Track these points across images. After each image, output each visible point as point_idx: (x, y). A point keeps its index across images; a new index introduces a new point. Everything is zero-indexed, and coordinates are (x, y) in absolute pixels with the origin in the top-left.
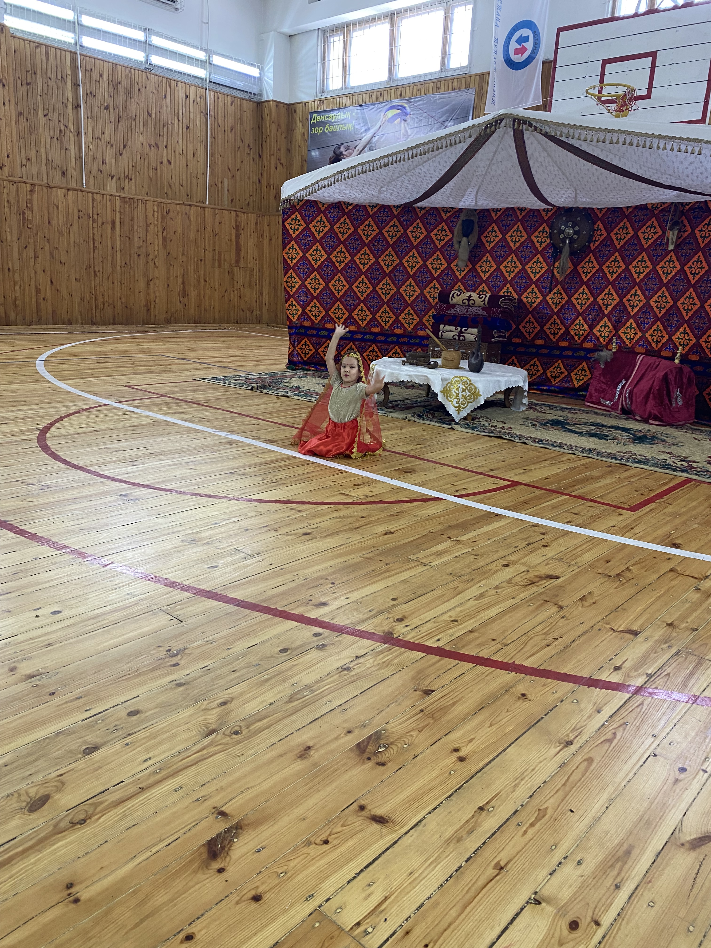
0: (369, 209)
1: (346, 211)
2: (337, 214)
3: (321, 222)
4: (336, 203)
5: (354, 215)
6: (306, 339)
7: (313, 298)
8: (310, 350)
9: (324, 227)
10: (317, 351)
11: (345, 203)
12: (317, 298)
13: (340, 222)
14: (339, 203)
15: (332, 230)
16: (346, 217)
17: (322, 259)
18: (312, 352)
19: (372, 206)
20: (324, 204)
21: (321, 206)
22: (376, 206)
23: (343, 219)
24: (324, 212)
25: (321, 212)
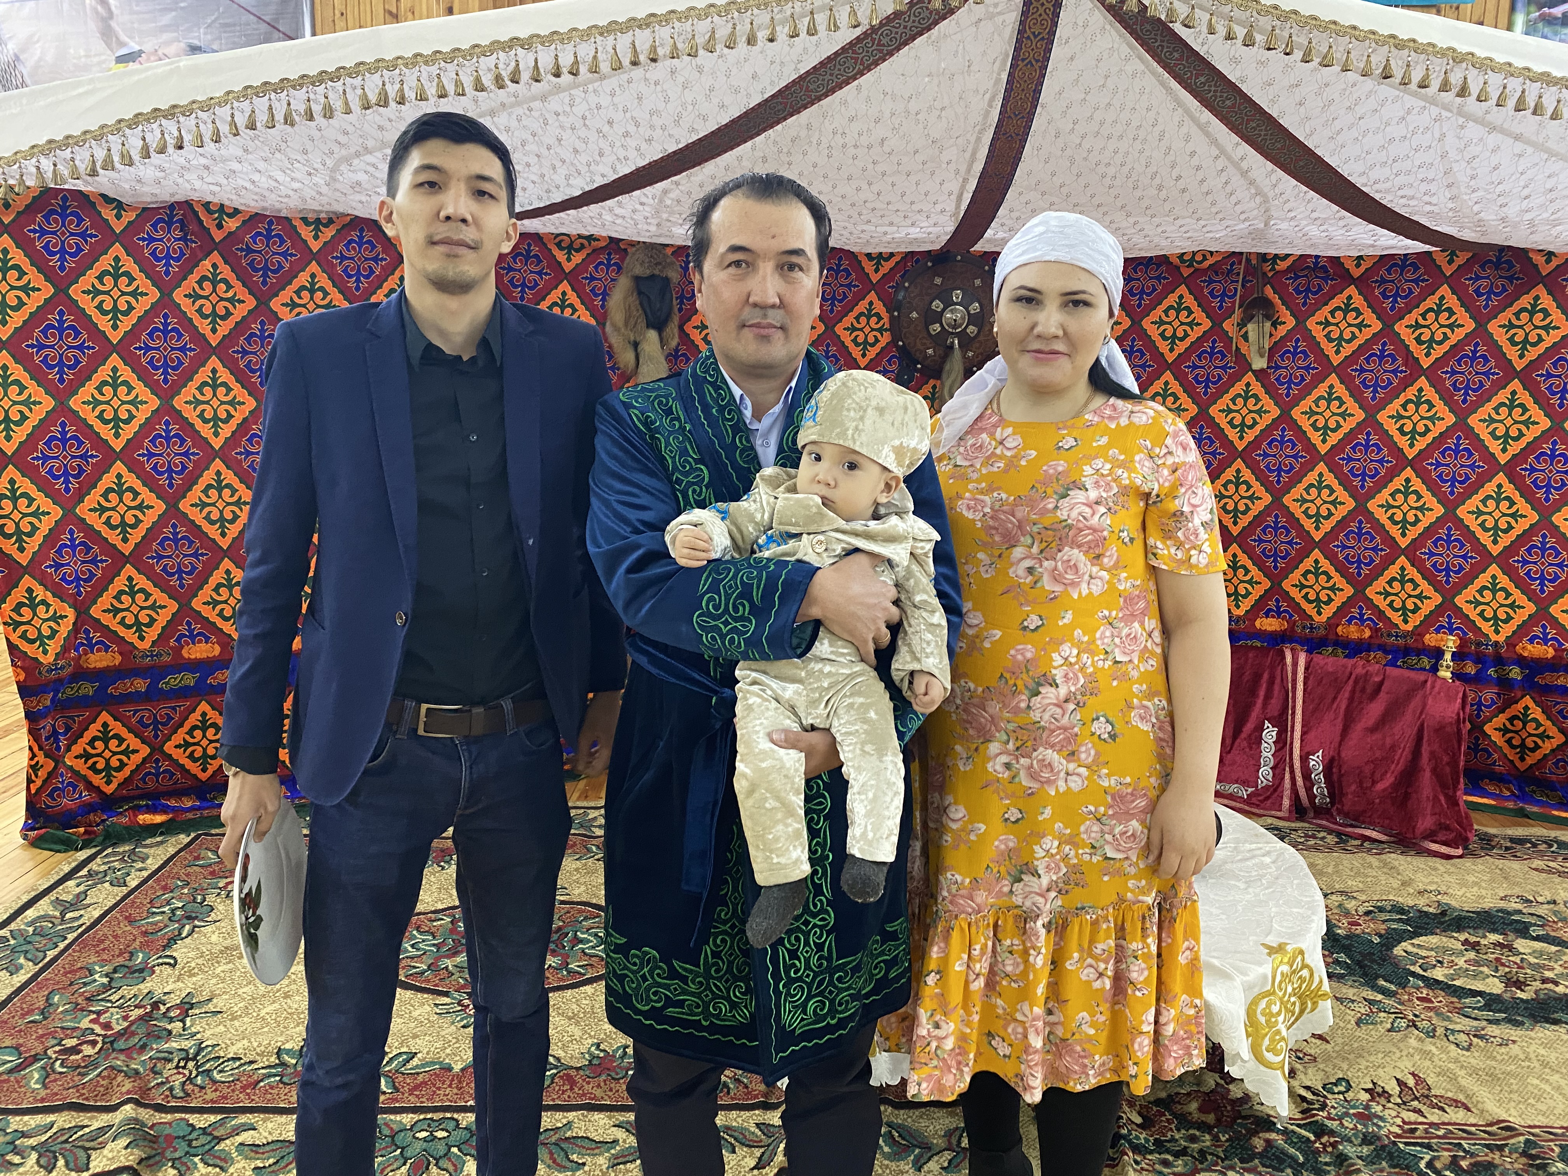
0: (306, 233)
1: (218, 236)
2: (177, 245)
3: (116, 277)
4: (172, 207)
5: (249, 251)
6: (105, 716)
7: (119, 560)
8: (126, 752)
9: (134, 294)
10: (157, 749)
11: (207, 205)
12: (136, 558)
13: (194, 278)
14: (187, 205)
15: (166, 304)
16: (216, 257)
17: (142, 415)
18: (136, 759)
19: (318, 224)
20: (120, 206)
21: (108, 214)
22: (331, 221)
23: (207, 264)
24: (127, 238)
25: (109, 237)
